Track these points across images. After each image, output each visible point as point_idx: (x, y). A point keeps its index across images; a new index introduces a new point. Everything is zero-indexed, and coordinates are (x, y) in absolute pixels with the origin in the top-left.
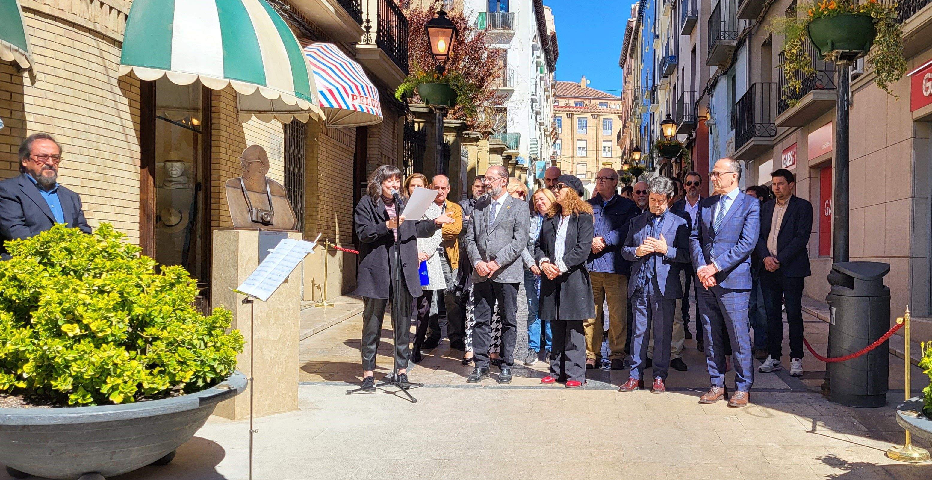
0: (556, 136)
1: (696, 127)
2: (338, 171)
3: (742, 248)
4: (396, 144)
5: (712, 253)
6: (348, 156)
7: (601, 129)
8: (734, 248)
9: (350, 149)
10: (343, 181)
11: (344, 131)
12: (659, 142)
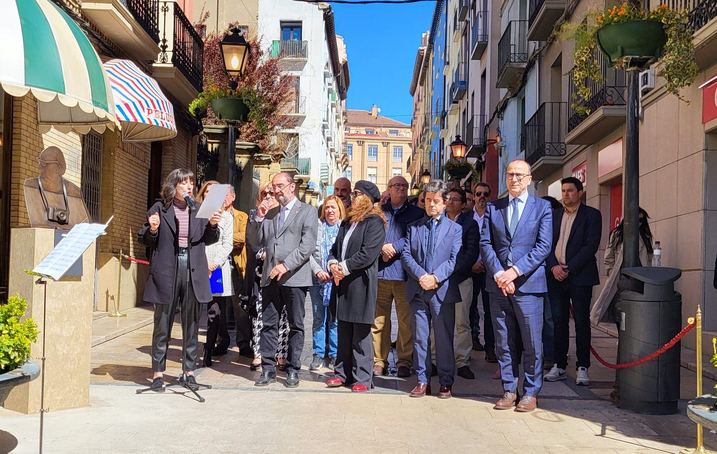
0: (346, 163)
1: (486, 150)
2: (133, 186)
3: (541, 252)
4: (189, 162)
5: (510, 257)
6: (143, 172)
7: (391, 155)
8: (533, 252)
9: (145, 165)
10: (138, 195)
11: (140, 147)
12: (448, 163)
